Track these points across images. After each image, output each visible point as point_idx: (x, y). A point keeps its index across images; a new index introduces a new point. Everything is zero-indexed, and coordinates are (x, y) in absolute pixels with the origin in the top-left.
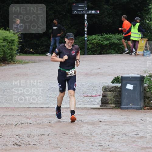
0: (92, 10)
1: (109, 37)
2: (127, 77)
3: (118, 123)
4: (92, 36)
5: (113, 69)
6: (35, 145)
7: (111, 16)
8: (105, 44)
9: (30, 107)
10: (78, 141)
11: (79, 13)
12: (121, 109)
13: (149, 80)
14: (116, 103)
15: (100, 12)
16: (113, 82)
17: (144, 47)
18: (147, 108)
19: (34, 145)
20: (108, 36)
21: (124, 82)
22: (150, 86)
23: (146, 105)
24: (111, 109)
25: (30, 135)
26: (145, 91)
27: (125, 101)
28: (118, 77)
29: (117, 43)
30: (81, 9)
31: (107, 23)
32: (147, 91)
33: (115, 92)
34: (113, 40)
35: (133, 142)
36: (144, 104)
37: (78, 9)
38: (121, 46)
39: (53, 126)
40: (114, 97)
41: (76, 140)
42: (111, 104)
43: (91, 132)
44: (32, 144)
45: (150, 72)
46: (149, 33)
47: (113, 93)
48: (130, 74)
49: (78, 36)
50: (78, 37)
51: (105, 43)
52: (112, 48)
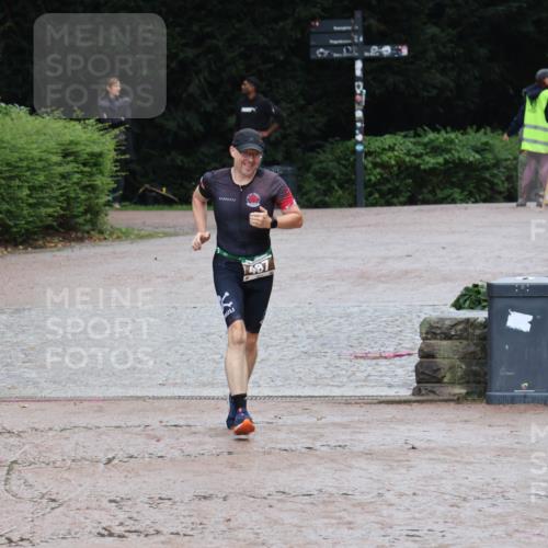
0: (381, 44)
1: (445, 139)
2: (511, 288)
3: (478, 456)
4: (382, 139)
5: (459, 257)
6: (178, 534)
7: (450, 65)
8: (431, 166)
9: (158, 398)
10: (334, 521)
11: (336, 55)
12: (490, 401)
14: (468, 382)
15: (409, 51)
16: (458, 305)
19: (172, 534)
20: (439, 137)
21: (499, 304)
24: (452, 404)
25: (161, 498)
27: (502, 373)
28: (476, 286)
29: (471, 162)
30: (341, 42)
31: (435, 92)
33: (465, 342)
34: (459, 152)
35: (531, 522)
37: (331, 42)
38: (487, 175)
39: (241, 467)
40: (462, 359)
41: (324, 517)
42: (452, 383)
43: (379, 489)
44: (165, 530)
47: (457, 343)
48: (520, 275)
49: (331, 140)
50: (332, 143)
51: (428, 163)
52: (454, 180)
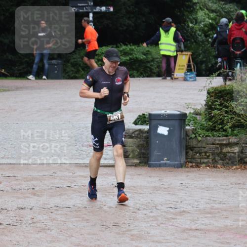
0: (101, 6)
1: (130, 49)
2: (159, 115)
3: (144, 190)
4: (101, 48)
5: (136, 102)
6: (10, 225)
7: (132, 16)
8: (123, 61)
9: (1, 164)
10: (81, 219)
11: (81, 11)
12: (150, 166)
13: (194, 120)
14: (140, 157)
15: (114, 9)
16: (136, 123)
17: (186, 66)
18: (190, 164)
19: (7, 225)
20: (127, 48)
21: (154, 122)
22: (196, 129)
23: (189, 160)
24: (133, 167)
25: (2, 209)
26: (188, 138)
27: (155, 153)
28: (144, 114)
29: (141, 59)
30: (83, 5)
31: (125, 28)
32: (190, 136)
33: (139, 140)
34: (136, 54)
35: (168, 219)
36: (186, 158)
37: (79, 5)
38: (149, 65)
39: (38, 195)
40: (138, 147)
41: (76, 217)
42: (133, 158)
43: (101, 205)
44: (4, 223)
45: (195, 106)
46: (194, 44)
47: (135, 140)
48: (163, 110)
49: (79, 49)
50: (79, 50)
51: (122, 59)
52: (134, 67)
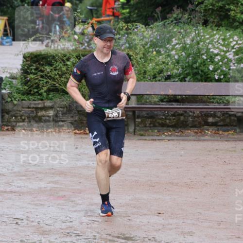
13: (10, 84)
17: (2, 30)
18: (6, 128)
22: (11, 93)
23: (4, 123)
26: (4, 102)
32: (6, 100)
36: (2, 122)
45: (11, 70)
46: (10, 9)
